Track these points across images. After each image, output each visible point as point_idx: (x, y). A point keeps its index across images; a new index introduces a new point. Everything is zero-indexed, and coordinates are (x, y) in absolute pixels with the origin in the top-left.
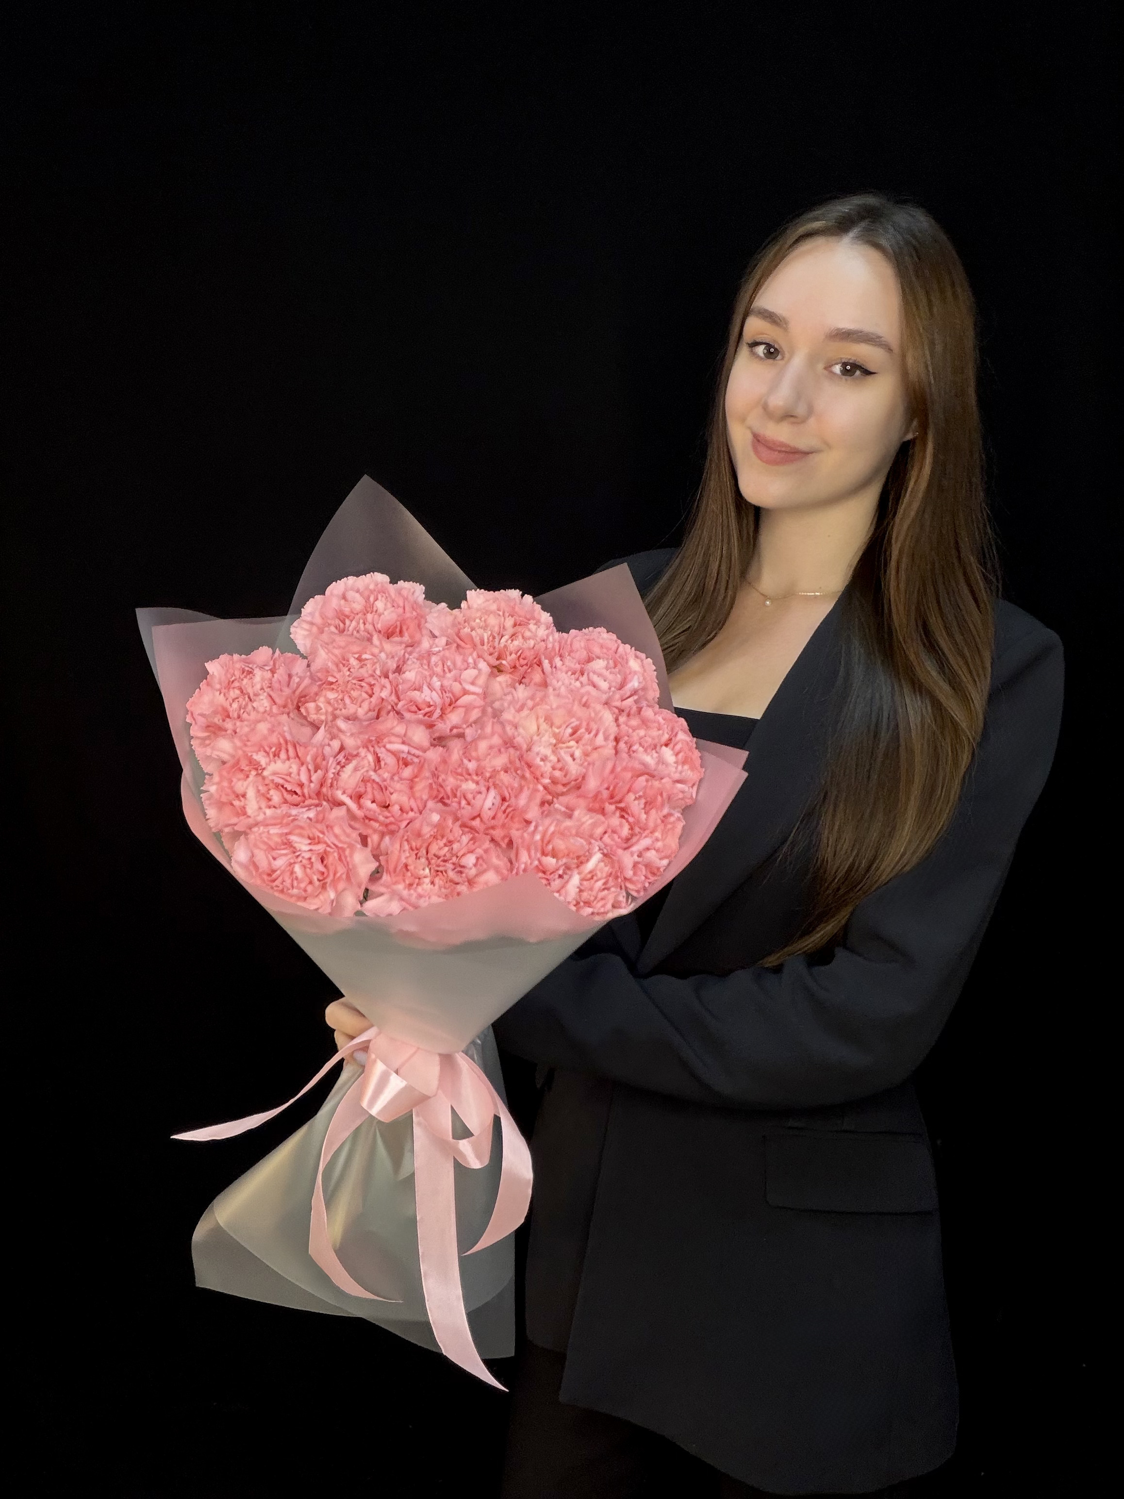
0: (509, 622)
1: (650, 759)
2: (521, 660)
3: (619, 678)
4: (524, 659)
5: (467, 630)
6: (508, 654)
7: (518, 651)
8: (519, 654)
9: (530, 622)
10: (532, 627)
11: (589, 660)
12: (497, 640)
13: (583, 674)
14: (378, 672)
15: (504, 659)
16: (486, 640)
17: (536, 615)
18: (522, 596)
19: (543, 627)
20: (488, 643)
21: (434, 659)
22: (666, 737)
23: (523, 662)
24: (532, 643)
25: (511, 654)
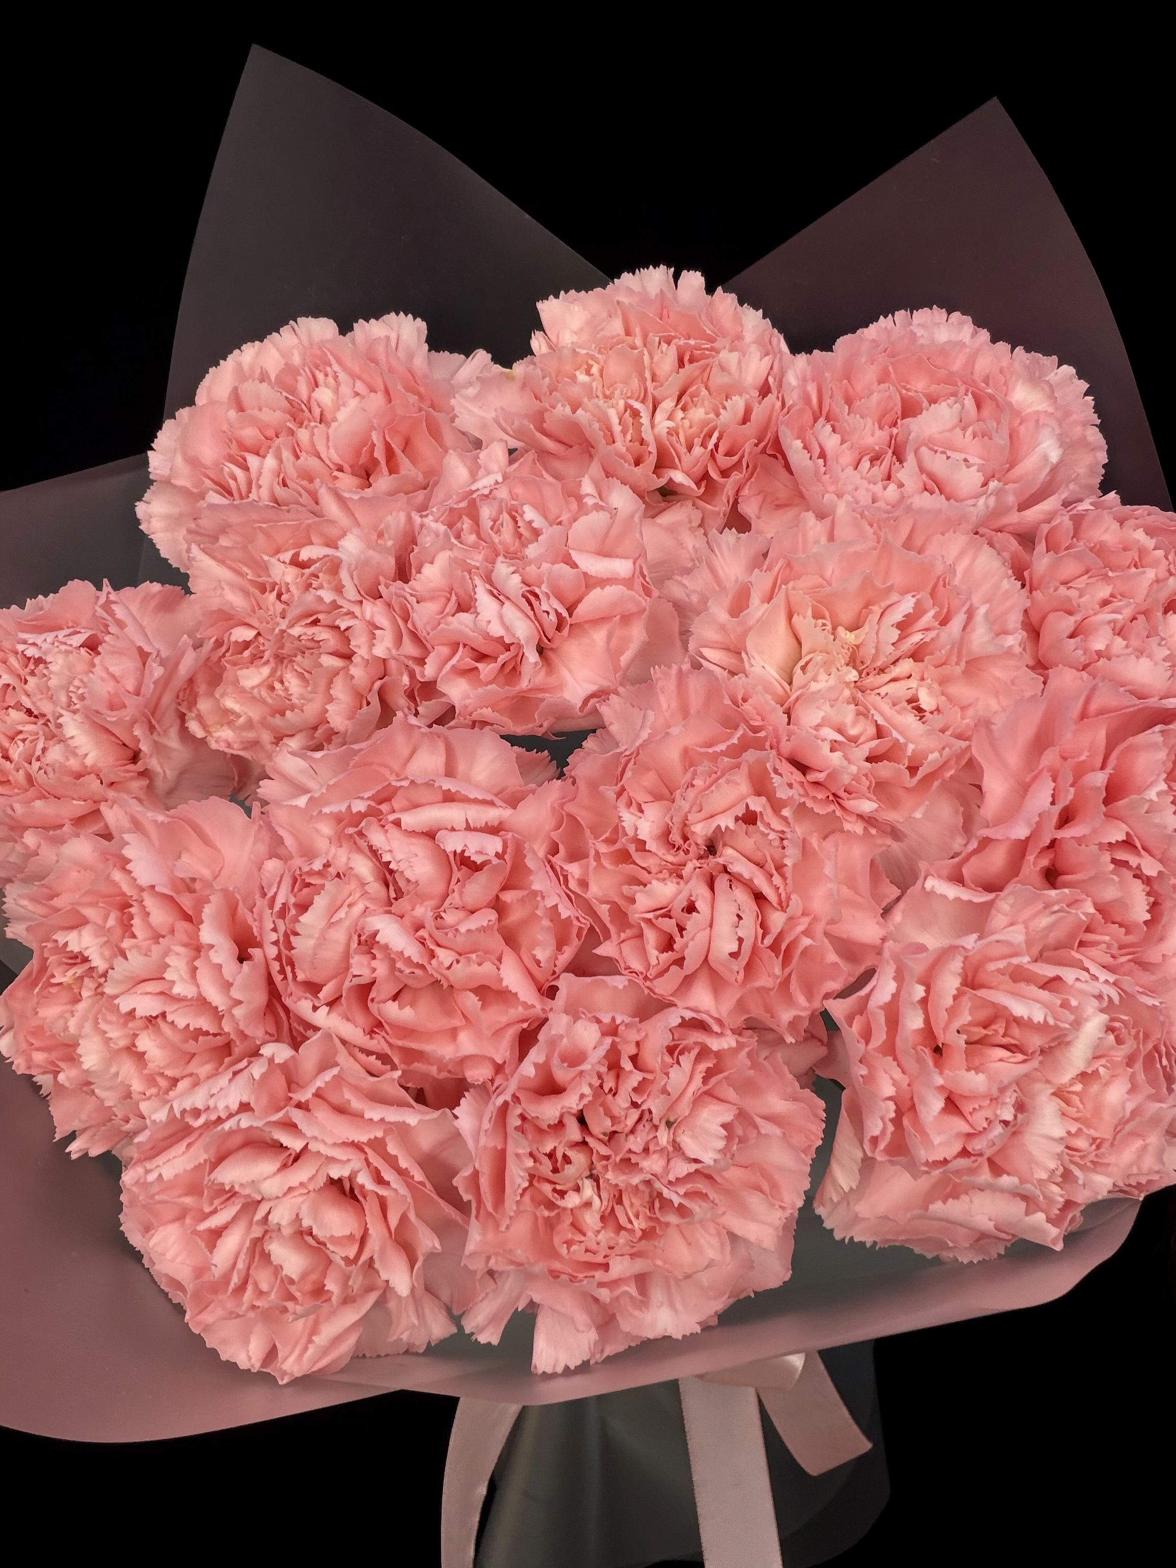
0: (666, 359)
2: (719, 457)
3: (1001, 440)
4: (729, 454)
5: (563, 410)
6: (683, 450)
7: (710, 435)
8: (710, 443)
9: (715, 345)
10: (729, 358)
11: (909, 410)
12: (645, 419)
13: (899, 455)
14: (351, 593)
15: (674, 467)
16: (617, 428)
17: (727, 322)
18: (676, 277)
19: (754, 352)
20: (624, 432)
21: (486, 512)
23: (725, 462)
24: (737, 404)
25: (690, 448)
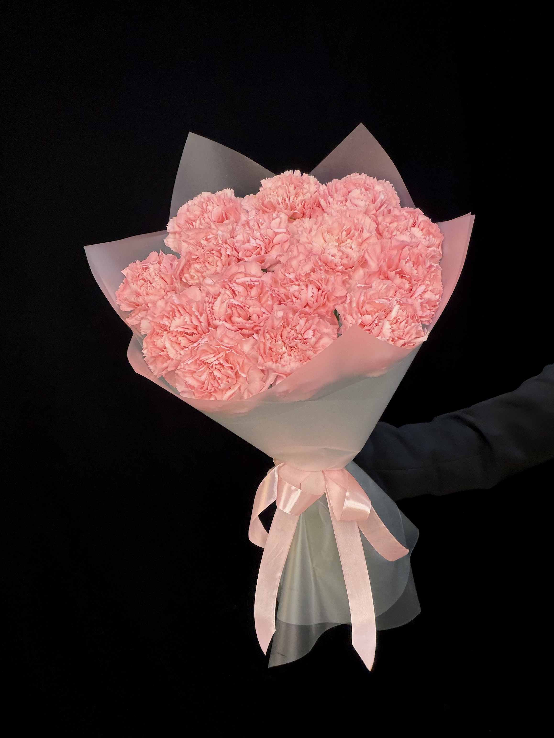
0: (291, 188)
1: (405, 238)
3: (371, 197)
4: (307, 205)
5: (267, 200)
8: (303, 204)
9: (303, 184)
10: (306, 186)
12: (287, 200)
13: (347, 201)
14: (220, 242)
15: (295, 210)
17: (306, 180)
18: (294, 172)
19: (312, 185)
20: (282, 203)
22: (412, 221)
23: (307, 208)
24: (309, 195)
25: (298, 205)
